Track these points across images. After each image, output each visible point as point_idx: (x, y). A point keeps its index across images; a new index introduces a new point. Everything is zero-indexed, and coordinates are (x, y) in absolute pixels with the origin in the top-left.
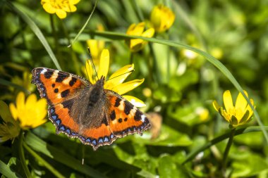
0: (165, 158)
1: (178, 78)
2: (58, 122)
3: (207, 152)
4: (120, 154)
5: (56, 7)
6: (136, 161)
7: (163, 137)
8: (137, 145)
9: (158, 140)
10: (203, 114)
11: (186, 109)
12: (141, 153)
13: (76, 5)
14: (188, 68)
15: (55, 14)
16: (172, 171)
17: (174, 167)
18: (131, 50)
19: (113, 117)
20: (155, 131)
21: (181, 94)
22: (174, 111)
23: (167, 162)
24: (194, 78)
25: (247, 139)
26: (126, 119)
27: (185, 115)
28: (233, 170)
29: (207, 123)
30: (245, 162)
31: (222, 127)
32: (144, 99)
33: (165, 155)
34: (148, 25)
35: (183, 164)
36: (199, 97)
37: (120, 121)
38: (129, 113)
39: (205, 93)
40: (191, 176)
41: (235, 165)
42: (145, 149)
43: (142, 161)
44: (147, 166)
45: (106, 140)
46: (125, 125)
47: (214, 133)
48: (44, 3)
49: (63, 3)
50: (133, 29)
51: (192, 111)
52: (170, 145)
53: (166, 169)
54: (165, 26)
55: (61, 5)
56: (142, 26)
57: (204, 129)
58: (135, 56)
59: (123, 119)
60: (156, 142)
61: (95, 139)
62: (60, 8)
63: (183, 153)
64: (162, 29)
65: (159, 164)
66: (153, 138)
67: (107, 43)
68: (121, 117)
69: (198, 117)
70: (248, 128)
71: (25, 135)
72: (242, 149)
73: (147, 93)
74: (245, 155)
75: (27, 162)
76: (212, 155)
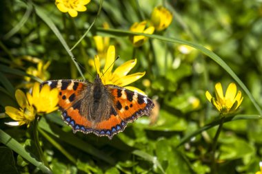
0: (162, 141)
1: (173, 71)
2: (72, 123)
3: (199, 136)
4: (123, 138)
5: (68, 7)
6: (136, 143)
7: (161, 123)
8: (138, 129)
9: (156, 125)
10: (195, 102)
11: (180, 98)
12: (141, 137)
13: (86, 6)
14: (183, 62)
15: (68, 13)
16: (168, 153)
17: (170, 149)
18: (134, 46)
19: (119, 107)
20: (153, 117)
21: (176, 85)
22: (170, 99)
23: (163, 145)
24: (188, 71)
25: (234, 125)
26: (131, 106)
27: (180, 103)
28: (221, 152)
29: (198, 111)
30: (232, 146)
31: (211, 114)
32: (143, 89)
33: (163, 139)
34: (149, 24)
35: (178, 147)
36: (191, 88)
37: (127, 108)
38: (132, 99)
39: (196, 84)
40: (185, 158)
41: (223, 148)
42: (144, 133)
43: (141, 143)
44: (146, 148)
45: (118, 128)
46: (132, 111)
47: (205, 120)
48: (58, 3)
49: (74, 3)
50: (136, 27)
51: (186, 100)
52: (167, 129)
53: (163, 152)
54: (164, 25)
55: (73, 5)
56: (143, 24)
57: (195, 116)
58: (137, 51)
59: (129, 106)
60: (154, 127)
61: (108, 130)
62: (72, 7)
63: (178, 137)
64: (161, 28)
65: (157, 146)
66: (151, 124)
67: (112, 40)
68: (126, 105)
69: (191, 105)
70: (236, 117)
71: (39, 120)
72: (229, 135)
73: (146, 83)
74: (232, 139)
75: (41, 143)
76: (203, 139)
